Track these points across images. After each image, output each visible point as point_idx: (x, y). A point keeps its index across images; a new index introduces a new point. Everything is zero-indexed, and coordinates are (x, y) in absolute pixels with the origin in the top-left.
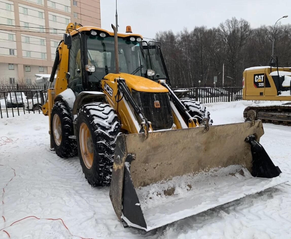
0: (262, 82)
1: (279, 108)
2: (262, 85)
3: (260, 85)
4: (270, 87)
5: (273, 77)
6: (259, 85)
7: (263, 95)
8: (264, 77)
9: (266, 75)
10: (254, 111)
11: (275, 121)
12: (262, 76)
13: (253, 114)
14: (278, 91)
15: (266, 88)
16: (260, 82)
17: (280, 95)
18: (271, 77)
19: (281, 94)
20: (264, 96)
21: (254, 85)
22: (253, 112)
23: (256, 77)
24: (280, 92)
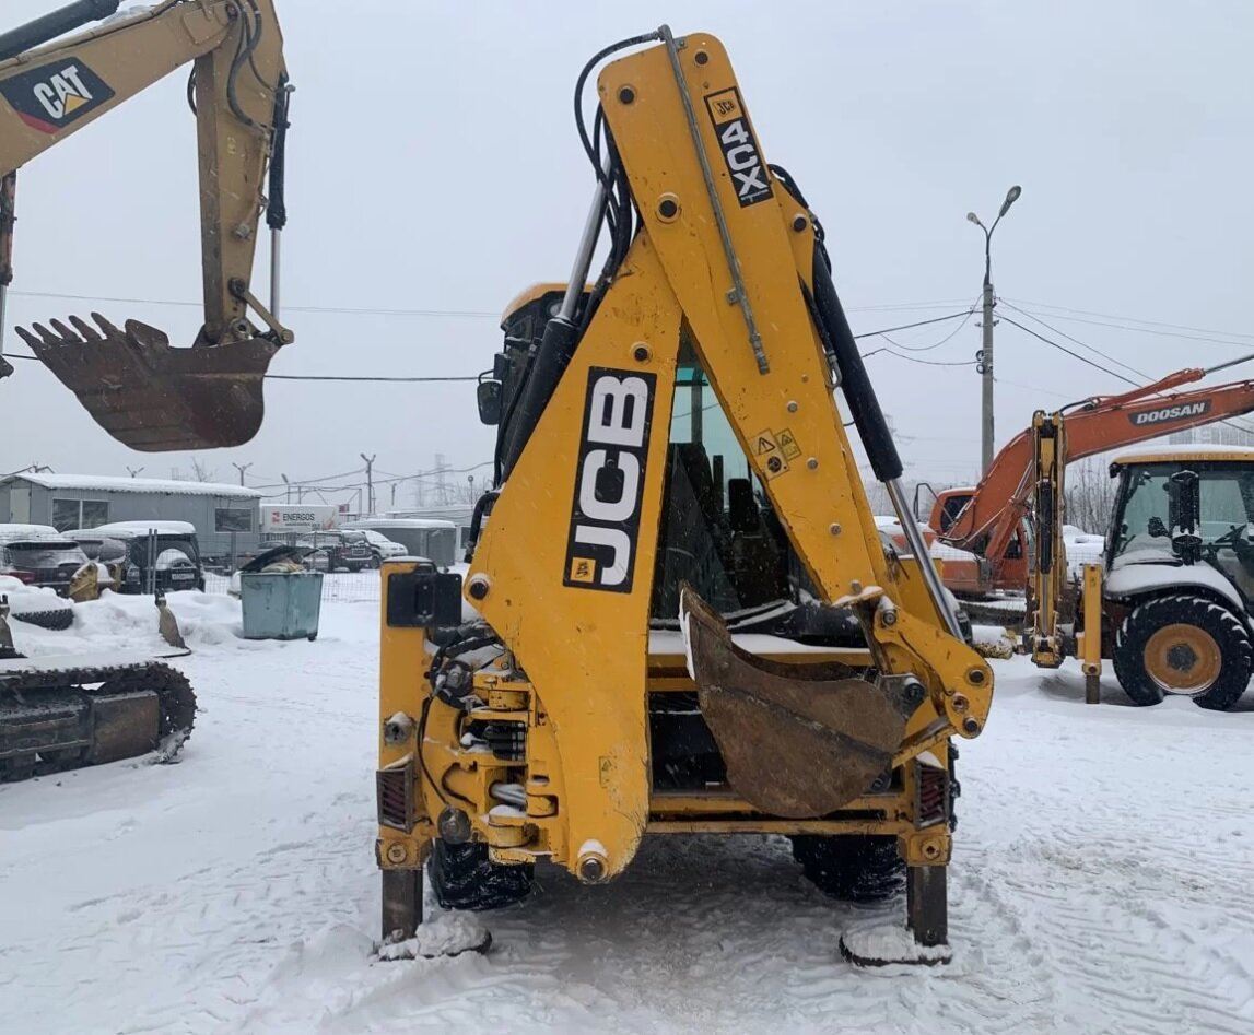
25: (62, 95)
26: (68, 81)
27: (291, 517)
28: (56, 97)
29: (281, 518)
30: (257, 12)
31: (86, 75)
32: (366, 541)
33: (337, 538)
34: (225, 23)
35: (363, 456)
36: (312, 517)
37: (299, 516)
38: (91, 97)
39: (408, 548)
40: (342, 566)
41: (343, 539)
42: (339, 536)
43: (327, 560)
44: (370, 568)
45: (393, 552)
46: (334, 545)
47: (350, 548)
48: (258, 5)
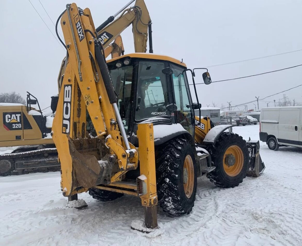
0: (18, 123)
1: (45, 153)
2: (18, 126)
3: (16, 126)
4: (31, 128)
5: (35, 117)
6: (13, 126)
7: (20, 139)
8: (20, 117)
9: (24, 114)
10: (7, 161)
11: (42, 169)
12: (18, 116)
13: (8, 165)
14: (42, 133)
15: (24, 130)
16: (15, 123)
17: (45, 138)
18: (32, 117)
19: (46, 136)
20: (23, 140)
21: (4, 127)
22: (7, 163)
23: (8, 116)
24: (45, 134)
25: (103, 39)
26: (104, 36)
27: (231, 114)
28: (102, 40)
29: (228, 114)
30: (141, 10)
31: (108, 34)
32: (247, 118)
33: (239, 118)
34: (134, 14)
35: (256, 97)
36: (235, 113)
37: (232, 113)
38: (109, 38)
39: (257, 119)
40: (240, 124)
41: (240, 118)
42: (239, 117)
43: (236, 123)
44: (248, 125)
45: (254, 121)
46: (238, 120)
47: (242, 120)
48: (140, 8)
